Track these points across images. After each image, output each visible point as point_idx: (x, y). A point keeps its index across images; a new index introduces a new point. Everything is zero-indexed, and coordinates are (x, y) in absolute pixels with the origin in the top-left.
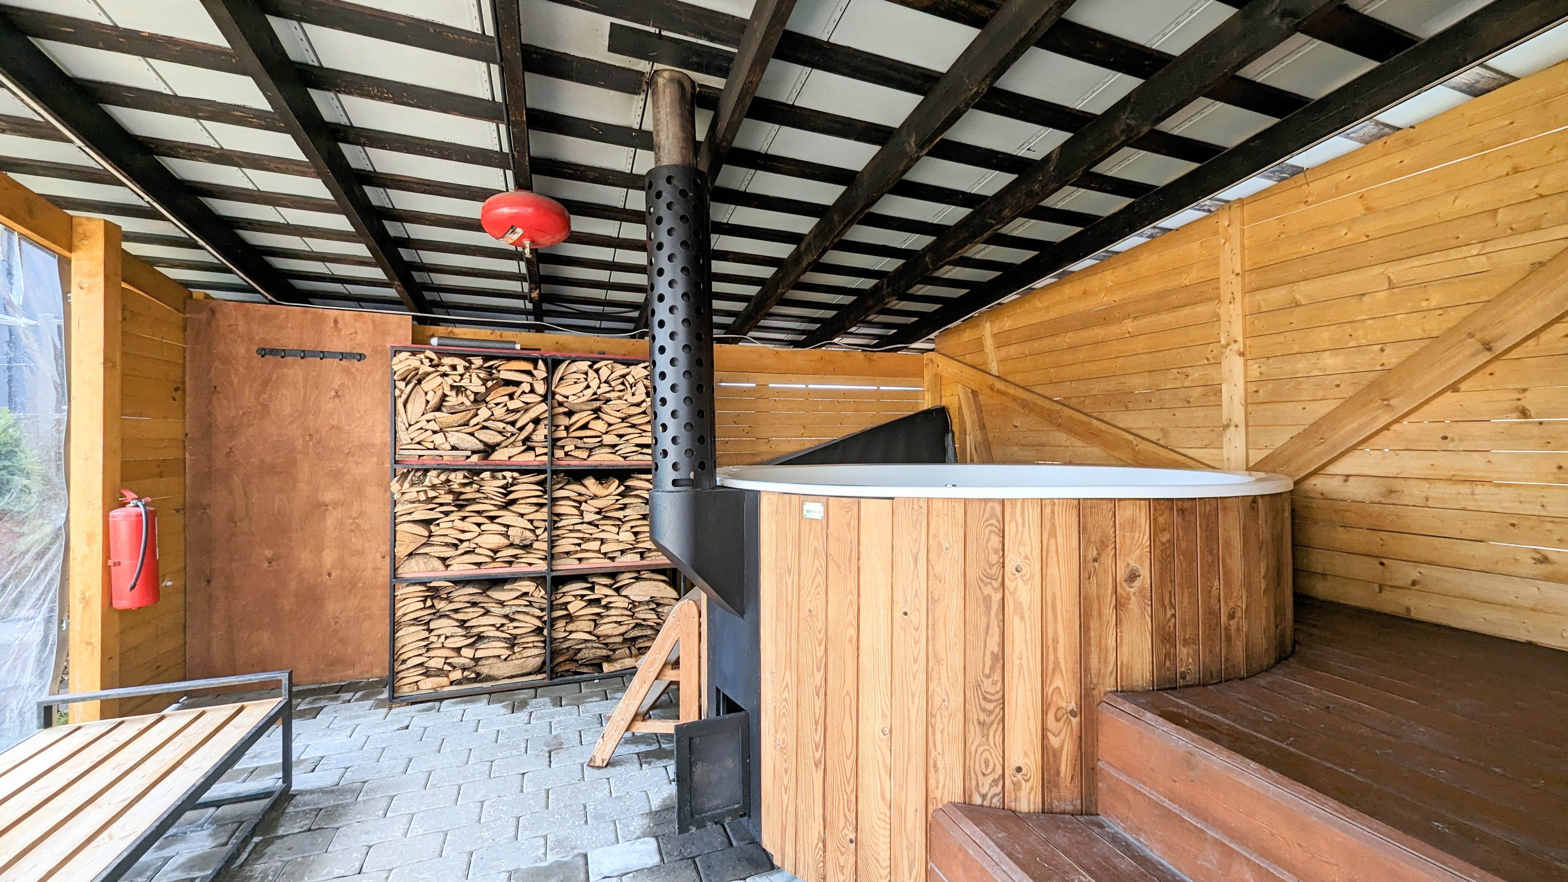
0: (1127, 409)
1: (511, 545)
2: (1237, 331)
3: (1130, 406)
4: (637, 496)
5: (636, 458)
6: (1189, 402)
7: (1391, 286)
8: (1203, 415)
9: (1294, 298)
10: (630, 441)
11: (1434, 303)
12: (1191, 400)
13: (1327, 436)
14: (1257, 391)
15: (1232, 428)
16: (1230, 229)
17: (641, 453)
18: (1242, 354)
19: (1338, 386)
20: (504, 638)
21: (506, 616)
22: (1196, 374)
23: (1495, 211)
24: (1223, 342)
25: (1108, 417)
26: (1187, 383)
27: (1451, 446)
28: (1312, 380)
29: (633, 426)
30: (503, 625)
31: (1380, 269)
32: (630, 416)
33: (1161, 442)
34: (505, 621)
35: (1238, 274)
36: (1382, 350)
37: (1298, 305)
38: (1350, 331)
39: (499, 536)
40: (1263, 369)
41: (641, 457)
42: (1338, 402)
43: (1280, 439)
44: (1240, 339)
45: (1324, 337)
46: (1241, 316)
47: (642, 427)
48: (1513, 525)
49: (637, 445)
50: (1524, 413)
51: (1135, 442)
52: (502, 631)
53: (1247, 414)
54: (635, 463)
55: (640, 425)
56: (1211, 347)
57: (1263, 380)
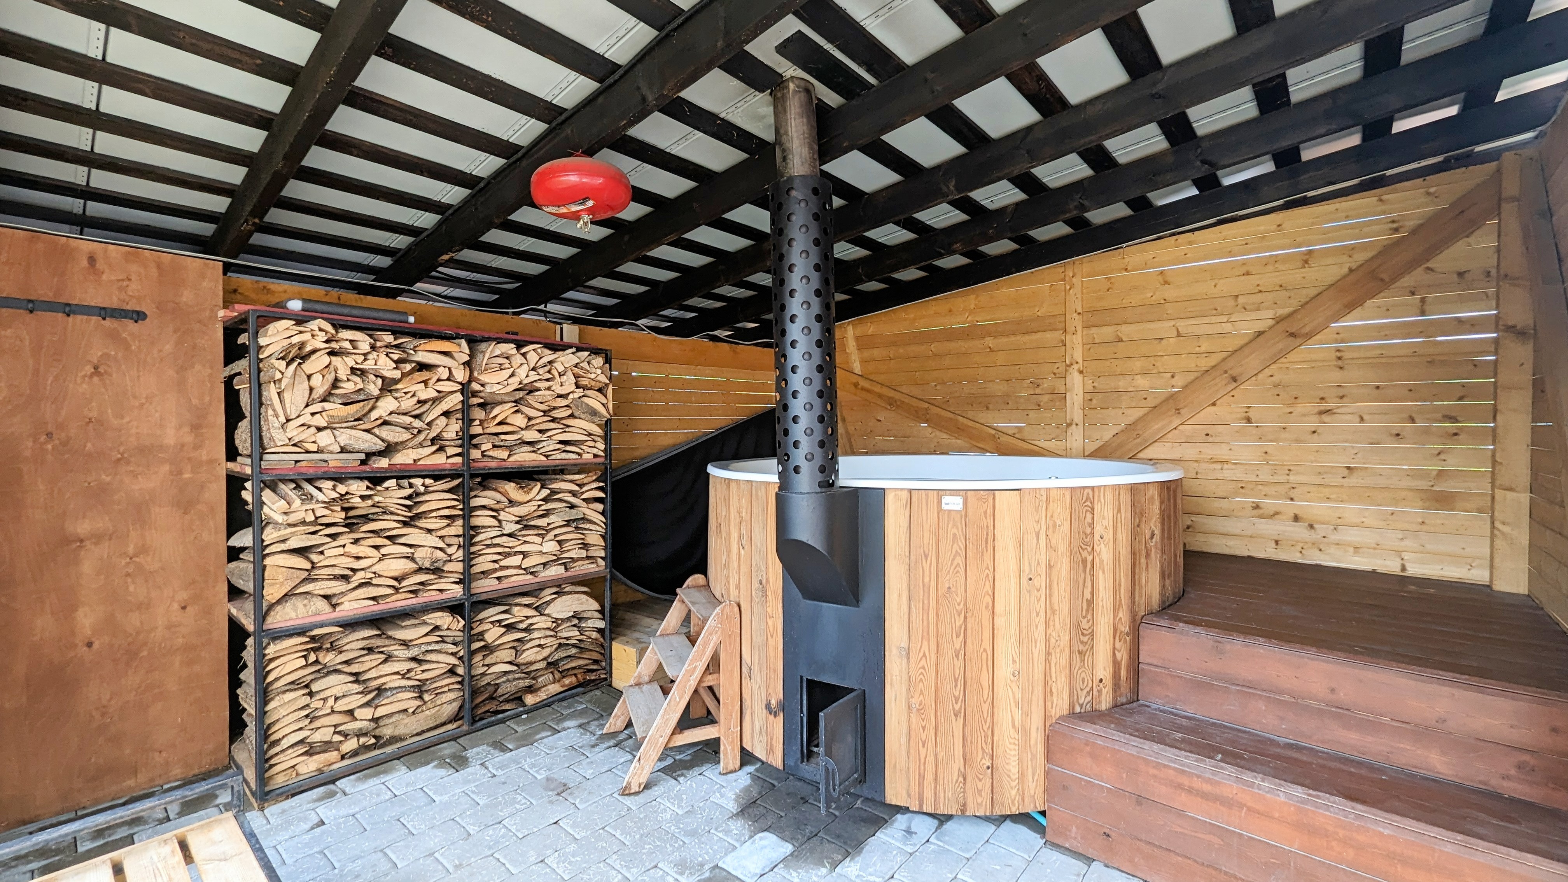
0: (988, 408)
1: (420, 570)
2: (1078, 355)
3: (991, 406)
4: (560, 500)
5: (559, 457)
6: (1039, 405)
7: (1179, 335)
8: (1049, 415)
9: (1118, 336)
10: (553, 438)
11: (1203, 349)
12: (1042, 404)
13: (1141, 433)
14: (1091, 400)
15: (1074, 426)
16: (1074, 280)
17: (564, 451)
18: (1081, 372)
19: (1145, 399)
20: (413, 686)
21: (414, 659)
22: (1046, 385)
23: (1237, 296)
24: (1068, 362)
25: (970, 414)
26: (1038, 391)
27: (1211, 440)
28: (1128, 394)
29: (554, 420)
30: (409, 671)
31: (1173, 323)
32: (555, 408)
33: (1017, 436)
34: (413, 665)
35: (1079, 314)
36: (1173, 377)
37: (1121, 340)
38: (1154, 362)
39: (405, 560)
40: (1095, 384)
41: (564, 455)
42: (1146, 410)
43: (1107, 435)
44: (1080, 361)
45: (1138, 365)
46: (1081, 345)
47: (564, 422)
48: (1242, 487)
49: (561, 442)
50: (1249, 420)
51: (997, 436)
52: (409, 678)
53: (1085, 415)
54: (558, 462)
55: (562, 419)
56: (1057, 365)
57: (1095, 391)
